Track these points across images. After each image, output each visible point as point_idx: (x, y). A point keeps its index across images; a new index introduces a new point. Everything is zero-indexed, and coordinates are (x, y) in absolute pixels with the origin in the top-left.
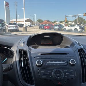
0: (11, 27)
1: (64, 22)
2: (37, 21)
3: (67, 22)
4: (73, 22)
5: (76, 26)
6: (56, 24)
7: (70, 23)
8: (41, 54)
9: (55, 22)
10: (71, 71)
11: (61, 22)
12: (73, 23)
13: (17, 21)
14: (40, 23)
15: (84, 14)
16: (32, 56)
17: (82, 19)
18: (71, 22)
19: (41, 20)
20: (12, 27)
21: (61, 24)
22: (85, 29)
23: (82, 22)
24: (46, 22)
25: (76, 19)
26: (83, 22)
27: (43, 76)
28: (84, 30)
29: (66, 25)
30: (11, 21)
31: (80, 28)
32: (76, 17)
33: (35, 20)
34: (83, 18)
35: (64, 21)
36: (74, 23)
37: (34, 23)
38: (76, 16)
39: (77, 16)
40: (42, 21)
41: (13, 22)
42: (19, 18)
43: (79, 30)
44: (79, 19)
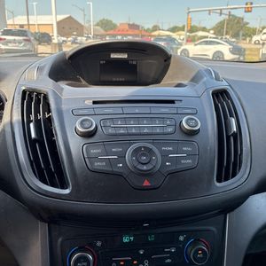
0: (10, 42)
1: (183, 29)
2: (97, 25)
3: (193, 29)
4: (212, 32)
5: (219, 43)
6: (159, 35)
7: (201, 33)
8: (94, 103)
9: (156, 30)
10: (185, 149)
11: (174, 29)
12: (211, 34)
13: (29, 25)
14: (106, 31)
15: (247, 4)
16: (64, 107)
17: (238, 22)
18: (204, 29)
19: (111, 21)
20: (14, 41)
21: (174, 35)
22: (247, 53)
23: (239, 31)
24: (127, 27)
25: (221, 22)
26: (241, 33)
27: (96, 164)
28: (244, 56)
29: (187, 41)
30: (9, 22)
31: (233, 52)
32: (221, 14)
33: (90, 21)
34: (243, 19)
35: (184, 27)
36: (214, 34)
37: (85, 31)
38: (221, 10)
39: (223, 12)
40: (114, 27)
41: (18, 28)
42: (37, 15)
43: (228, 56)
44: (229, 20)
